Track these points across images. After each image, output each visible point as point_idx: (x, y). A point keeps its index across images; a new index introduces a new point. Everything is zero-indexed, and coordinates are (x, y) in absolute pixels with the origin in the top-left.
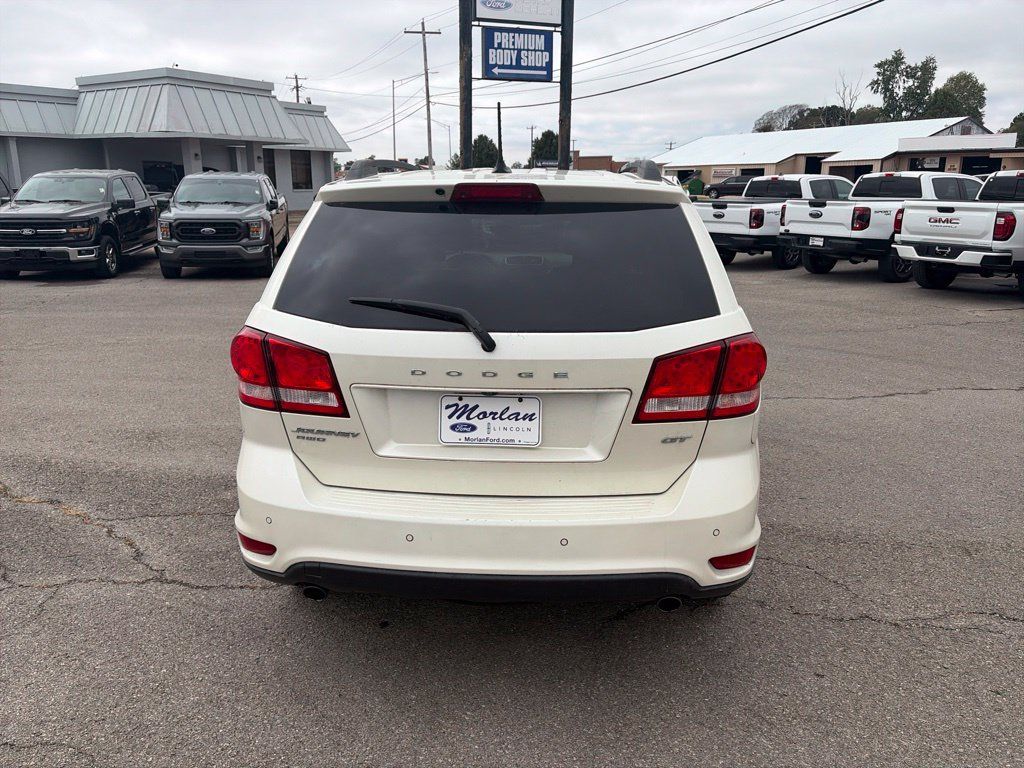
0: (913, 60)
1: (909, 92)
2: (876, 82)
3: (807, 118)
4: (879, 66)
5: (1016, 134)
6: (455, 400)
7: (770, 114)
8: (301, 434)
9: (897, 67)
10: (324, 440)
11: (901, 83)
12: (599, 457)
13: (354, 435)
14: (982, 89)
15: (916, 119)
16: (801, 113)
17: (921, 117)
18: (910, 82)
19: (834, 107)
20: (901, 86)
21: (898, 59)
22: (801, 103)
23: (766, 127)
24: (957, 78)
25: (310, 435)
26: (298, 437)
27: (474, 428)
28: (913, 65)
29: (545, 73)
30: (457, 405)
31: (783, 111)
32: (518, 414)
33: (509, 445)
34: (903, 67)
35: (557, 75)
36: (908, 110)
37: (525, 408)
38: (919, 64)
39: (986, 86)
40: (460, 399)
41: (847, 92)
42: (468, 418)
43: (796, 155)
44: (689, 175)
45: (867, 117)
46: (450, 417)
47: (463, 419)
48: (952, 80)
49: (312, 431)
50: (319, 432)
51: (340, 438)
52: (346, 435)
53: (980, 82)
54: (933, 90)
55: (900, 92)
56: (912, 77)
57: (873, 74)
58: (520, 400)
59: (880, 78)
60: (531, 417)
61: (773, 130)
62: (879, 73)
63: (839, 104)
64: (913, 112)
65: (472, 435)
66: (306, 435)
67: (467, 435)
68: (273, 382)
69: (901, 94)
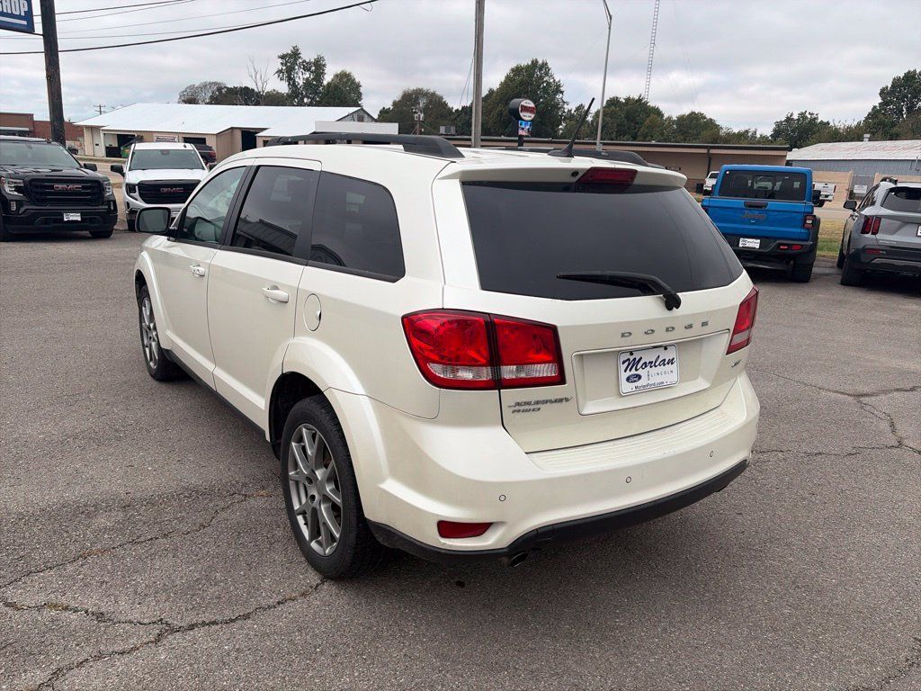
0: (308, 55)
1: (308, 83)
2: (280, 71)
3: (225, 95)
4: (283, 57)
5: (397, 124)
6: (627, 356)
7: (192, 87)
8: (517, 408)
9: (296, 60)
10: (539, 409)
11: (300, 74)
12: (707, 385)
13: (567, 400)
14: (358, 86)
15: (315, 106)
16: (220, 89)
17: (319, 104)
18: (307, 75)
19: (246, 88)
20: (301, 77)
21: (295, 54)
22: (219, 81)
23: (190, 99)
24: (340, 74)
25: (527, 407)
26: (514, 412)
27: (639, 377)
28: (307, 61)
29: (25, 23)
30: (629, 359)
31: (205, 86)
32: (664, 360)
33: (662, 387)
34: (300, 60)
35: (39, 28)
36: (308, 97)
37: (667, 355)
38: (313, 60)
39: (361, 84)
40: (632, 354)
41: (258, 76)
42: (636, 370)
43: (232, 128)
44: (132, 139)
45: (273, 100)
46: (625, 371)
47: (633, 372)
48: (336, 76)
49: (529, 403)
50: (537, 403)
51: (555, 405)
52: (561, 400)
53: (357, 80)
54: (325, 83)
55: (300, 81)
56: (309, 70)
57: (278, 65)
58: (666, 348)
59: (284, 68)
60: (671, 362)
61: (197, 103)
62: (282, 64)
63: (251, 86)
64: (312, 99)
65: (639, 383)
66: (521, 408)
67: (636, 384)
68: (495, 362)
69: (301, 83)
